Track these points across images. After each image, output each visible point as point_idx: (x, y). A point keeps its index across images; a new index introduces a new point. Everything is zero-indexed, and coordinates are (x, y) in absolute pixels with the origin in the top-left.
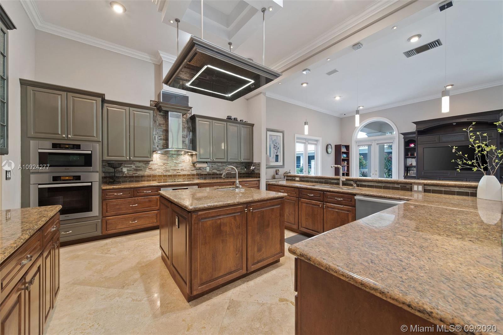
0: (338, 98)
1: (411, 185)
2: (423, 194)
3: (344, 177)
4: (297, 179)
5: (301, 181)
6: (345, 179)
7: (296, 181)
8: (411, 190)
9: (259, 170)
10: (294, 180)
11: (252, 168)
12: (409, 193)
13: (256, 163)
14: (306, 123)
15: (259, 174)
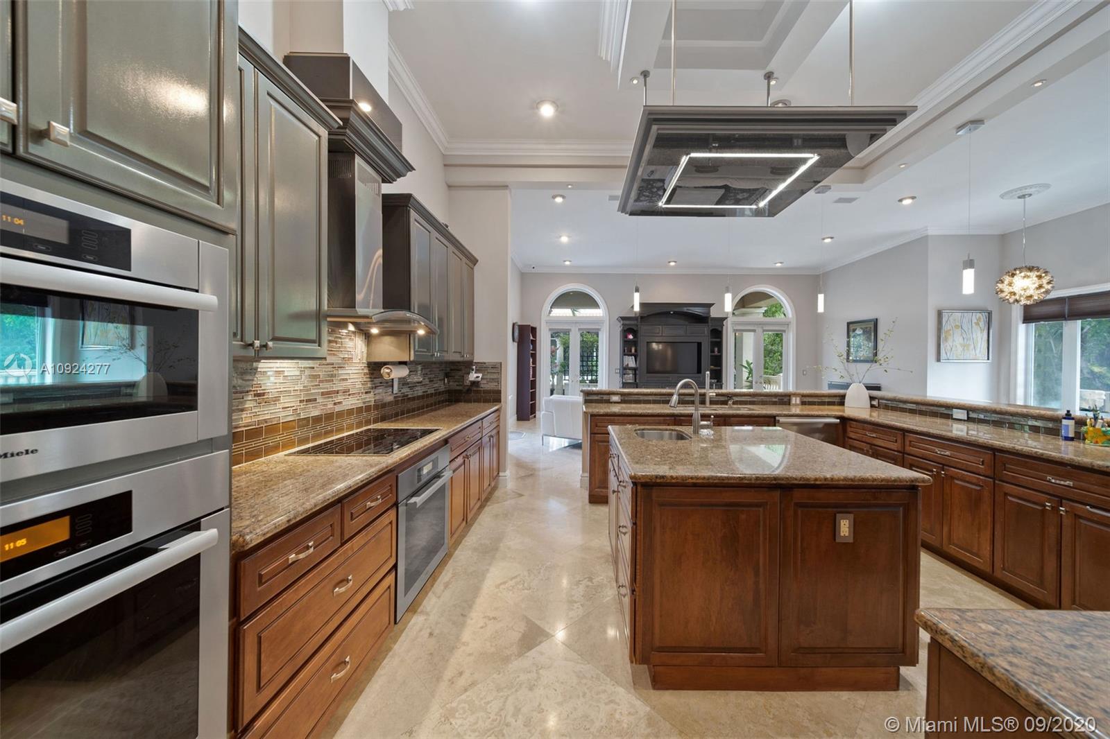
0: (564, 239)
1: (788, 398)
2: (800, 407)
3: (712, 391)
4: (615, 398)
5: (623, 402)
6: (715, 394)
7: (612, 403)
8: (789, 403)
9: (498, 381)
10: (608, 402)
11: (473, 376)
12: (787, 407)
13: (485, 363)
14: (637, 290)
15: (499, 392)
